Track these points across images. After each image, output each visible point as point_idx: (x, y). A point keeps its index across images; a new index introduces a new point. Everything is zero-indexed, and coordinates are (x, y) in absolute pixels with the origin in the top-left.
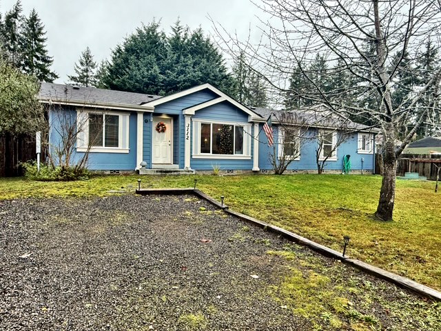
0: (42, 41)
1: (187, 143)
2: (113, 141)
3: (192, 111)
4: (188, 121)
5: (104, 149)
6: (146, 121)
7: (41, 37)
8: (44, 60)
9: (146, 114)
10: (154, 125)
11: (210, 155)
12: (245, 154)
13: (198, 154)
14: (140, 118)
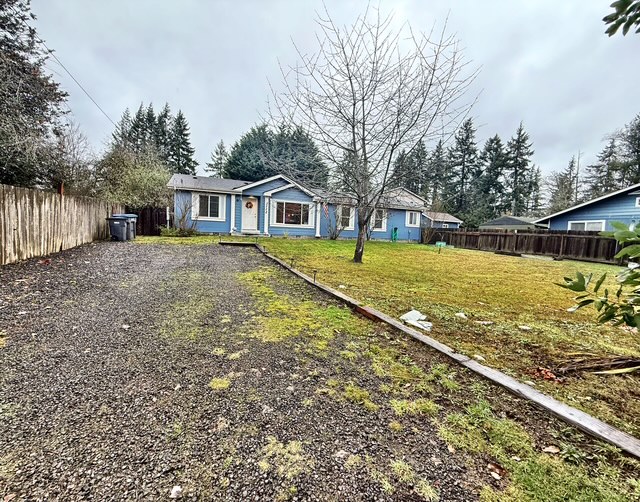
0: (187, 135)
1: (266, 215)
2: (215, 213)
3: (269, 194)
4: (267, 200)
5: (209, 218)
6: (237, 200)
7: (186, 132)
8: (188, 151)
9: (237, 196)
10: (244, 203)
11: (283, 225)
12: (310, 224)
13: (274, 223)
14: (233, 198)
